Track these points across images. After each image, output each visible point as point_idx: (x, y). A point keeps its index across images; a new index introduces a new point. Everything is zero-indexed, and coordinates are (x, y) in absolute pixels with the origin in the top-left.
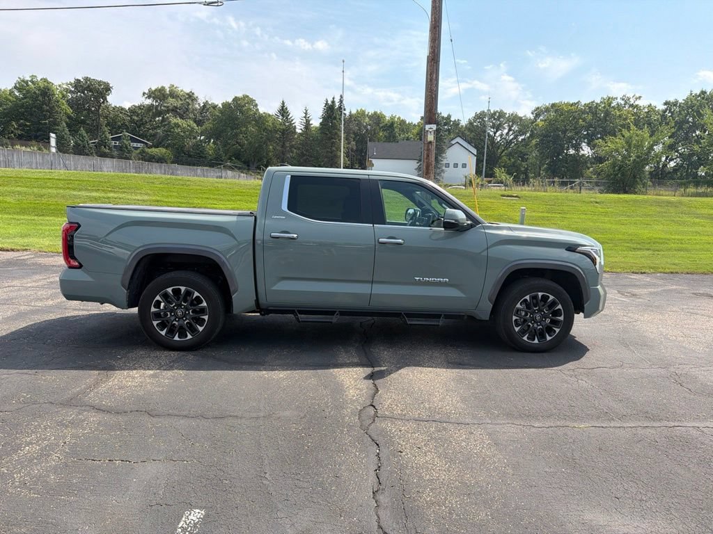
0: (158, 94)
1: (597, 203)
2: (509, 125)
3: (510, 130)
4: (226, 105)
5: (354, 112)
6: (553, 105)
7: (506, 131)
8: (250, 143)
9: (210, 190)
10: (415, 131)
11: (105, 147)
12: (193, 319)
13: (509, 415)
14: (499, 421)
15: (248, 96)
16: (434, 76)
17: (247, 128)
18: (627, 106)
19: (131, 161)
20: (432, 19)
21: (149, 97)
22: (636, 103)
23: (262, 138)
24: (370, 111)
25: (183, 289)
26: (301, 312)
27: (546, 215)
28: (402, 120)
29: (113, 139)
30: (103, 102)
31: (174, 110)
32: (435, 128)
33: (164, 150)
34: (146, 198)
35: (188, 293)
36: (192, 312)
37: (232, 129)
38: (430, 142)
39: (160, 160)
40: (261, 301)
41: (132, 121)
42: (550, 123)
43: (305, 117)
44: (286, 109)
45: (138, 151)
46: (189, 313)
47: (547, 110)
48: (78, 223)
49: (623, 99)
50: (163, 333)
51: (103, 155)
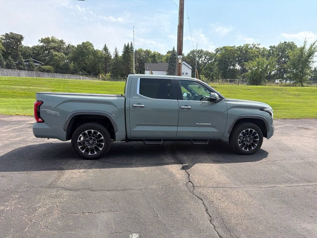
0: (46, 41)
1: (248, 89)
2: (205, 56)
3: (205, 58)
4: (79, 46)
5: (137, 49)
6: (224, 47)
7: (204, 59)
8: (90, 63)
9: (78, 85)
10: (165, 58)
11: (21, 65)
12: (97, 145)
13: (250, 183)
14: (247, 186)
15: (89, 42)
16: (181, 34)
17: (89, 56)
18: (254, 48)
19: (34, 72)
20: (180, 9)
21: (42, 42)
22: (258, 47)
23: (96, 61)
24: (144, 49)
25: (93, 131)
26: (146, 140)
27: (228, 95)
28: (159, 54)
29: (25, 61)
30: (20, 44)
31: (54, 48)
32: (182, 57)
33: (50, 67)
34: (48, 89)
35: (95, 133)
36: (97, 142)
37: (82, 57)
38: (180, 63)
39: (48, 71)
40: (128, 136)
41: (34, 53)
42: (223, 55)
43: (116, 52)
44: (107, 48)
45: (37, 67)
46: (95, 142)
47: (221, 49)
48: (42, 101)
49: (253, 45)
50: (83, 152)
51: (20, 69)
